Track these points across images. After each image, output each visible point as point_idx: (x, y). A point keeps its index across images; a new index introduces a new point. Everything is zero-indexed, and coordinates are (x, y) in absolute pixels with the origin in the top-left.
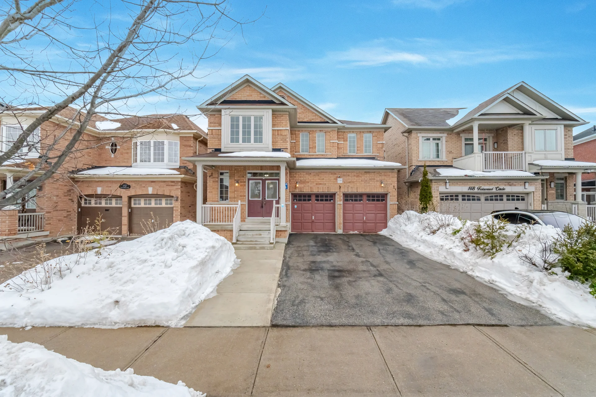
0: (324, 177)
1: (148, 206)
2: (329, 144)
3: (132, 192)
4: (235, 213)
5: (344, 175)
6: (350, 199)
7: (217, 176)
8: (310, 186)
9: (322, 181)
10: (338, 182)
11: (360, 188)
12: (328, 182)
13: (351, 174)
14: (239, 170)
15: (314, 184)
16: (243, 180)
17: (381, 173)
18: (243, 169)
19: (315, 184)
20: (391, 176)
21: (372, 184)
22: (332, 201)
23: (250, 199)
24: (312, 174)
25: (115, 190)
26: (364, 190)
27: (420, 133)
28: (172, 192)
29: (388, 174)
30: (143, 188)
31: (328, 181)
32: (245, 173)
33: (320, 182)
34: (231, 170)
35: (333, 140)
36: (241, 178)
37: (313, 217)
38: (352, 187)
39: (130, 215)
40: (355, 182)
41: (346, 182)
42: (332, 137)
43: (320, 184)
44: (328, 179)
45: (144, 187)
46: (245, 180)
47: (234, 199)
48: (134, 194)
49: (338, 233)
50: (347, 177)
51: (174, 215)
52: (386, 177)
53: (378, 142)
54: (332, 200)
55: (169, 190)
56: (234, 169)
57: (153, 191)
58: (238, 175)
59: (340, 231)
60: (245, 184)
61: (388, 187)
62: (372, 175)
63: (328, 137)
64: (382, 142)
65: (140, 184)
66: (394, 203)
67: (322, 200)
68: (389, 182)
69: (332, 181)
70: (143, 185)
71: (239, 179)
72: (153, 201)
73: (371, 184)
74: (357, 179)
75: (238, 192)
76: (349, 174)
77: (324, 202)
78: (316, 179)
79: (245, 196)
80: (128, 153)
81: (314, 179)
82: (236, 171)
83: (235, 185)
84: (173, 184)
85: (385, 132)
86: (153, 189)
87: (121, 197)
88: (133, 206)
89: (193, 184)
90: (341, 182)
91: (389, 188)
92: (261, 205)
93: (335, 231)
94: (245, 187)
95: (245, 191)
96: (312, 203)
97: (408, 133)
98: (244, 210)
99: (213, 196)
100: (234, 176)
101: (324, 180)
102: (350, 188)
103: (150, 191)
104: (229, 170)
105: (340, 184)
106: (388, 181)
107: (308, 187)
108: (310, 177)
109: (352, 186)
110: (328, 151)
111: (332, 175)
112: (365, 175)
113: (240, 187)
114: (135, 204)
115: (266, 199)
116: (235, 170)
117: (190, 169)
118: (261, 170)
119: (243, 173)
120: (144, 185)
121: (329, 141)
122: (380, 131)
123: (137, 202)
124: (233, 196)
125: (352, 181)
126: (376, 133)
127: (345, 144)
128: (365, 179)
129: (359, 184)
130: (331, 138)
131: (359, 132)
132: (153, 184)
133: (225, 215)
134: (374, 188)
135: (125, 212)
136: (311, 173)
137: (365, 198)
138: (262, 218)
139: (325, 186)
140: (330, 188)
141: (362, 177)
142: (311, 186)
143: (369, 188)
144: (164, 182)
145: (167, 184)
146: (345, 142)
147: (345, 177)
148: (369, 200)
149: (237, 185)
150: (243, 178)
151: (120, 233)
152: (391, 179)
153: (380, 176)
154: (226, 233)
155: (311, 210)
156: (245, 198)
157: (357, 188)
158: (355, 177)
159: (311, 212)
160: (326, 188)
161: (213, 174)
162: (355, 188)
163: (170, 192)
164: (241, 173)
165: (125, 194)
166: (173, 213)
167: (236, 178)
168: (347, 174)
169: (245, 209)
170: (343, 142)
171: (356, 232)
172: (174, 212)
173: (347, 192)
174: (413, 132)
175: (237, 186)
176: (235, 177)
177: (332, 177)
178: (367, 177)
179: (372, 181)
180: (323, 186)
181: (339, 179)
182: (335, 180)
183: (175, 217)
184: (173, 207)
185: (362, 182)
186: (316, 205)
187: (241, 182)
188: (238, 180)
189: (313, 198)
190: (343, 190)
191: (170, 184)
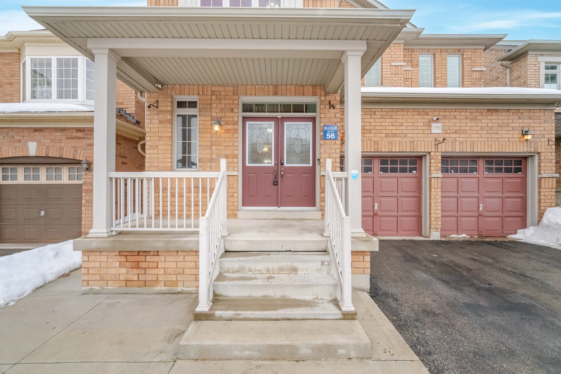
0: (403, 121)
1: (32, 182)
2: (390, 70)
4: (210, 197)
5: (445, 116)
6: (451, 168)
7: (169, 108)
8: (372, 139)
9: (398, 128)
10: (433, 131)
11: (479, 143)
12: (411, 132)
13: (459, 114)
14: (222, 93)
15: (381, 135)
16: (231, 119)
17: (522, 113)
18: (231, 93)
19: (384, 135)
20: (542, 118)
21: (504, 136)
22: (414, 172)
23: (247, 164)
24: (377, 113)
26: (486, 146)
27: (542, 55)
28: (79, 151)
29: (535, 114)
30: (17, 144)
31: (412, 128)
32: (236, 102)
33: (394, 132)
34: (203, 94)
35: (395, 61)
36: (227, 114)
37: (376, 204)
38: (461, 143)
40: (468, 132)
41: (448, 131)
42: (393, 56)
43: (395, 135)
44: (411, 124)
45: (20, 141)
46: (236, 119)
47: (209, 164)
49: (432, 239)
50: (452, 121)
51: (84, 202)
52: (532, 121)
53: (473, 69)
54: (415, 169)
55: (73, 147)
56: (209, 93)
57: (38, 149)
58: (220, 106)
59: (436, 236)
60: (235, 127)
61: (537, 142)
62: (503, 118)
63: (387, 56)
64: (480, 69)
65: (10, 134)
66: (550, 175)
67: (394, 170)
68: (539, 132)
69: (419, 128)
70: (17, 138)
71: (223, 115)
72: (43, 172)
73: (500, 136)
74: (473, 125)
75: (219, 147)
76: (456, 114)
77: (398, 174)
78: (386, 124)
79: (236, 156)
80: (12, 84)
81: (383, 124)
82: (214, 97)
83: (212, 128)
84: (80, 134)
85: (485, 50)
86: (38, 145)
88: (1, 181)
89: (137, 142)
90: (440, 131)
91: (539, 144)
92: (272, 179)
93: (421, 235)
94: (236, 135)
95: (236, 144)
96: (372, 175)
97: (510, 60)
98: (233, 190)
99: (160, 156)
100: (211, 108)
101: (402, 128)
102: (457, 143)
103: (32, 149)
104: (199, 94)
105: (436, 136)
106: (536, 129)
107: (369, 142)
108: (373, 120)
109: (461, 139)
110: (387, 81)
111: (419, 117)
112: (489, 117)
113: (226, 135)
114: (5, 178)
115: (285, 165)
116: (212, 95)
117: (130, 114)
118: (275, 94)
119: (231, 102)
120: (19, 138)
121: (389, 64)
122: (476, 49)
123: (10, 174)
124: (209, 156)
125: (462, 128)
126: (470, 53)
127: (413, 72)
128: (490, 125)
129: (476, 136)
130: (392, 59)
131: (439, 51)
132: (37, 134)
133: (189, 201)
134: (508, 143)
136: (375, 112)
137: (481, 165)
138: (276, 208)
139: (405, 140)
140: (415, 143)
141: (483, 121)
142: (375, 139)
143: (497, 143)
144: (63, 130)
145: (69, 134)
146: (414, 69)
147: (447, 121)
148: (490, 170)
149: (216, 128)
150: (231, 114)
152: (542, 125)
153: (519, 118)
154: (181, 258)
155: (371, 190)
156: (235, 160)
157: (472, 144)
158: (469, 121)
159: (371, 194)
160: (408, 143)
161: (160, 104)
162: (468, 144)
163: (76, 150)
164: (226, 102)
166: (82, 196)
167: (214, 114)
168: (451, 114)
169: (238, 188)
170: (411, 69)
171: (464, 235)
172: (84, 194)
173: (452, 152)
174: (529, 53)
175: (217, 132)
176: (213, 110)
177: (420, 120)
178: (493, 121)
179: (504, 128)
180: (400, 139)
181: (433, 125)
182: (426, 128)
183: (85, 206)
184: (81, 185)
185: (482, 132)
186: (383, 180)
187: (227, 123)
188: (221, 118)
189: (376, 165)
190: (442, 148)
191: (75, 134)
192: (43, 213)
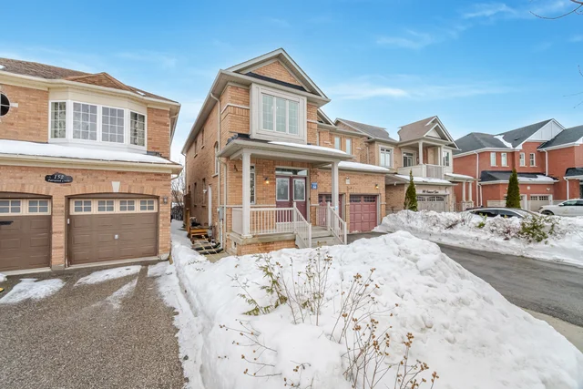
1: (106, 212)
3: (76, 188)
5: (350, 176)
6: (354, 200)
10: (347, 183)
14: (268, 164)
17: (375, 177)
18: (272, 164)
19: (328, 185)
20: (382, 179)
21: (370, 186)
23: (277, 200)
25: (37, 185)
26: (364, 191)
28: (157, 189)
29: (379, 177)
30: (101, 183)
32: (275, 169)
38: (356, 189)
39: (69, 229)
40: (358, 184)
41: (352, 183)
45: (103, 180)
47: (262, 201)
48: (81, 193)
50: (353, 179)
52: (379, 180)
55: (153, 187)
57: (121, 187)
58: (267, 170)
62: (369, 178)
63: (321, 137)
64: (359, 148)
65: (94, 174)
70: (100, 178)
72: (117, 205)
74: (360, 181)
75: (267, 192)
76: (354, 175)
78: (329, 179)
79: (275, 196)
83: (264, 182)
84: (159, 177)
86: (121, 184)
87: (50, 198)
88: (73, 212)
94: (275, 186)
95: (275, 190)
99: (237, 196)
100: (263, 171)
103: (116, 187)
105: (348, 186)
109: (356, 187)
114: (76, 210)
115: (294, 200)
118: (292, 166)
119: (272, 168)
121: (323, 142)
122: (357, 138)
123: (83, 206)
126: (355, 140)
128: (365, 181)
129: (361, 186)
131: (343, 136)
134: (371, 189)
135: (59, 225)
137: (362, 199)
143: (368, 189)
144: (143, 173)
145: (148, 176)
148: (365, 201)
149: (267, 182)
150: (273, 175)
151: (48, 263)
152: (381, 182)
156: (274, 198)
157: (360, 190)
163: (154, 189)
165: (58, 192)
166: (160, 222)
167: (264, 174)
171: (357, 231)
172: (161, 220)
173: (353, 193)
174: (375, 142)
175: (267, 184)
177: (342, 178)
179: (370, 183)
181: (347, 180)
182: (344, 182)
184: (157, 213)
185: (363, 184)
187: (270, 179)
189: (324, 199)
190: (350, 191)
191: (153, 177)
192: (116, 237)
